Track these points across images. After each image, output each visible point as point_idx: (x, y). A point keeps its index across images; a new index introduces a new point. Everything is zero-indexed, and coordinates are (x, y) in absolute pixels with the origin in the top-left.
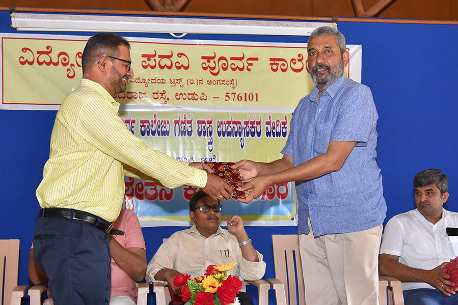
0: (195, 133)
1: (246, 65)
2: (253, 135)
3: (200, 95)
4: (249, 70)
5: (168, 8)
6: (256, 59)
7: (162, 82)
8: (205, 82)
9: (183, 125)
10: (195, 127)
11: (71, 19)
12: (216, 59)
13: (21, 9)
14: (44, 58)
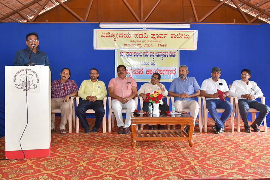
0: (149, 56)
1: (164, 36)
2: (166, 56)
3: (151, 45)
4: (165, 38)
5: (142, 21)
6: (167, 35)
7: (140, 41)
8: (152, 41)
9: (146, 54)
10: (149, 54)
11: (115, 25)
12: (155, 35)
13: (102, 22)
14: (108, 35)
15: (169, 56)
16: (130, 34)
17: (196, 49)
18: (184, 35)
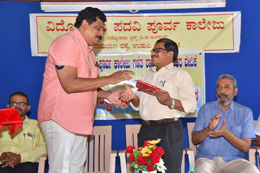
0: (144, 66)
1: (173, 27)
2: (177, 66)
3: (147, 45)
4: (174, 29)
6: (179, 23)
7: (126, 38)
8: (149, 37)
9: (138, 62)
10: (144, 63)
11: (74, 4)
12: (156, 24)
14: (60, 27)
15: (183, 65)
17: (239, 49)
18: (214, 22)
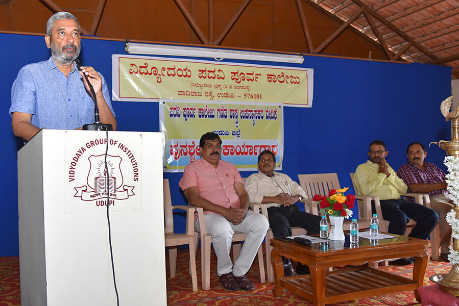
0: (228, 117)
1: (255, 78)
2: (259, 118)
3: (231, 95)
4: (256, 81)
5: (212, 43)
6: (260, 75)
7: (210, 86)
8: (233, 87)
9: (222, 112)
10: (228, 113)
11: (162, 47)
12: (239, 74)
13: (132, 41)
14: (143, 70)
15: (265, 117)
16: (189, 70)
17: (311, 104)
18: (291, 76)
